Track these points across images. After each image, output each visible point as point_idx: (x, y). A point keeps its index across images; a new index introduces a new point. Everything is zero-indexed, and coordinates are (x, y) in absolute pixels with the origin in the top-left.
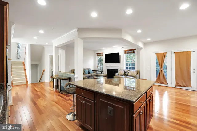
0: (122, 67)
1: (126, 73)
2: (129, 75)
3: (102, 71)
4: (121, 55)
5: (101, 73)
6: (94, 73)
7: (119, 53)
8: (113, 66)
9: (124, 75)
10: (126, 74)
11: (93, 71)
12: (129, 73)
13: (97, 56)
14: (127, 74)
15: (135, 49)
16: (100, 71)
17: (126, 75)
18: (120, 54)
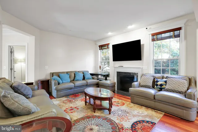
0: (145, 67)
1: (157, 81)
2: (167, 87)
3: (108, 76)
4: (143, 45)
5: (106, 79)
6: (93, 78)
7: (139, 41)
8: (128, 66)
9: (153, 87)
10: (157, 85)
11: (92, 75)
12: (166, 82)
13: (100, 49)
14: (161, 85)
15: (180, 29)
16: (104, 76)
17: (159, 87)
18: (142, 43)
